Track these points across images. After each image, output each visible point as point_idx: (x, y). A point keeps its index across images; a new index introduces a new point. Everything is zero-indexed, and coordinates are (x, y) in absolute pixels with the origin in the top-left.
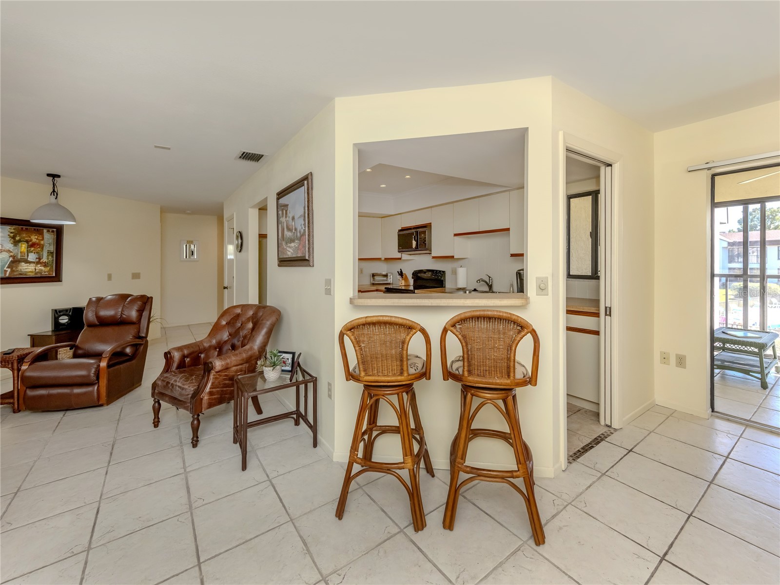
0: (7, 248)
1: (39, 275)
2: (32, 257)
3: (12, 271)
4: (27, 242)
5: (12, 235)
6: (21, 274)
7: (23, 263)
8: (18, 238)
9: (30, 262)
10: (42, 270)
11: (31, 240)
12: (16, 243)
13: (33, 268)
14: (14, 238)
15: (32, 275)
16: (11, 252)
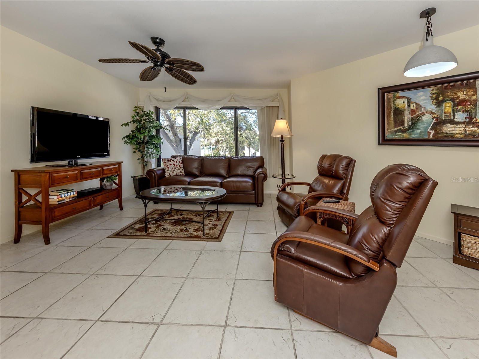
0: (430, 110)
1: (471, 138)
2: (460, 117)
3: (436, 133)
4: (453, 100)
5: (434, 96)
6: (446, 136)
7: (448, 125)
8: (441, 98)
9: (458, 123)
10: (475, 132)
11: (458, 98)
12: (439, 104)
13: (462, 129)
14: (436, 98)
15: (462, 137)
16: (434, 114)
